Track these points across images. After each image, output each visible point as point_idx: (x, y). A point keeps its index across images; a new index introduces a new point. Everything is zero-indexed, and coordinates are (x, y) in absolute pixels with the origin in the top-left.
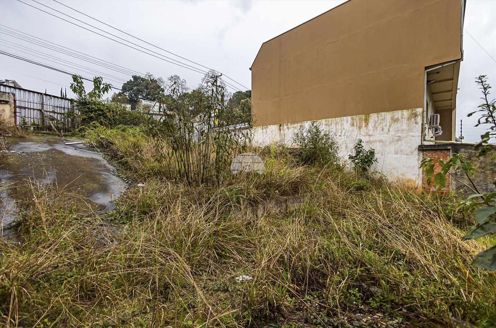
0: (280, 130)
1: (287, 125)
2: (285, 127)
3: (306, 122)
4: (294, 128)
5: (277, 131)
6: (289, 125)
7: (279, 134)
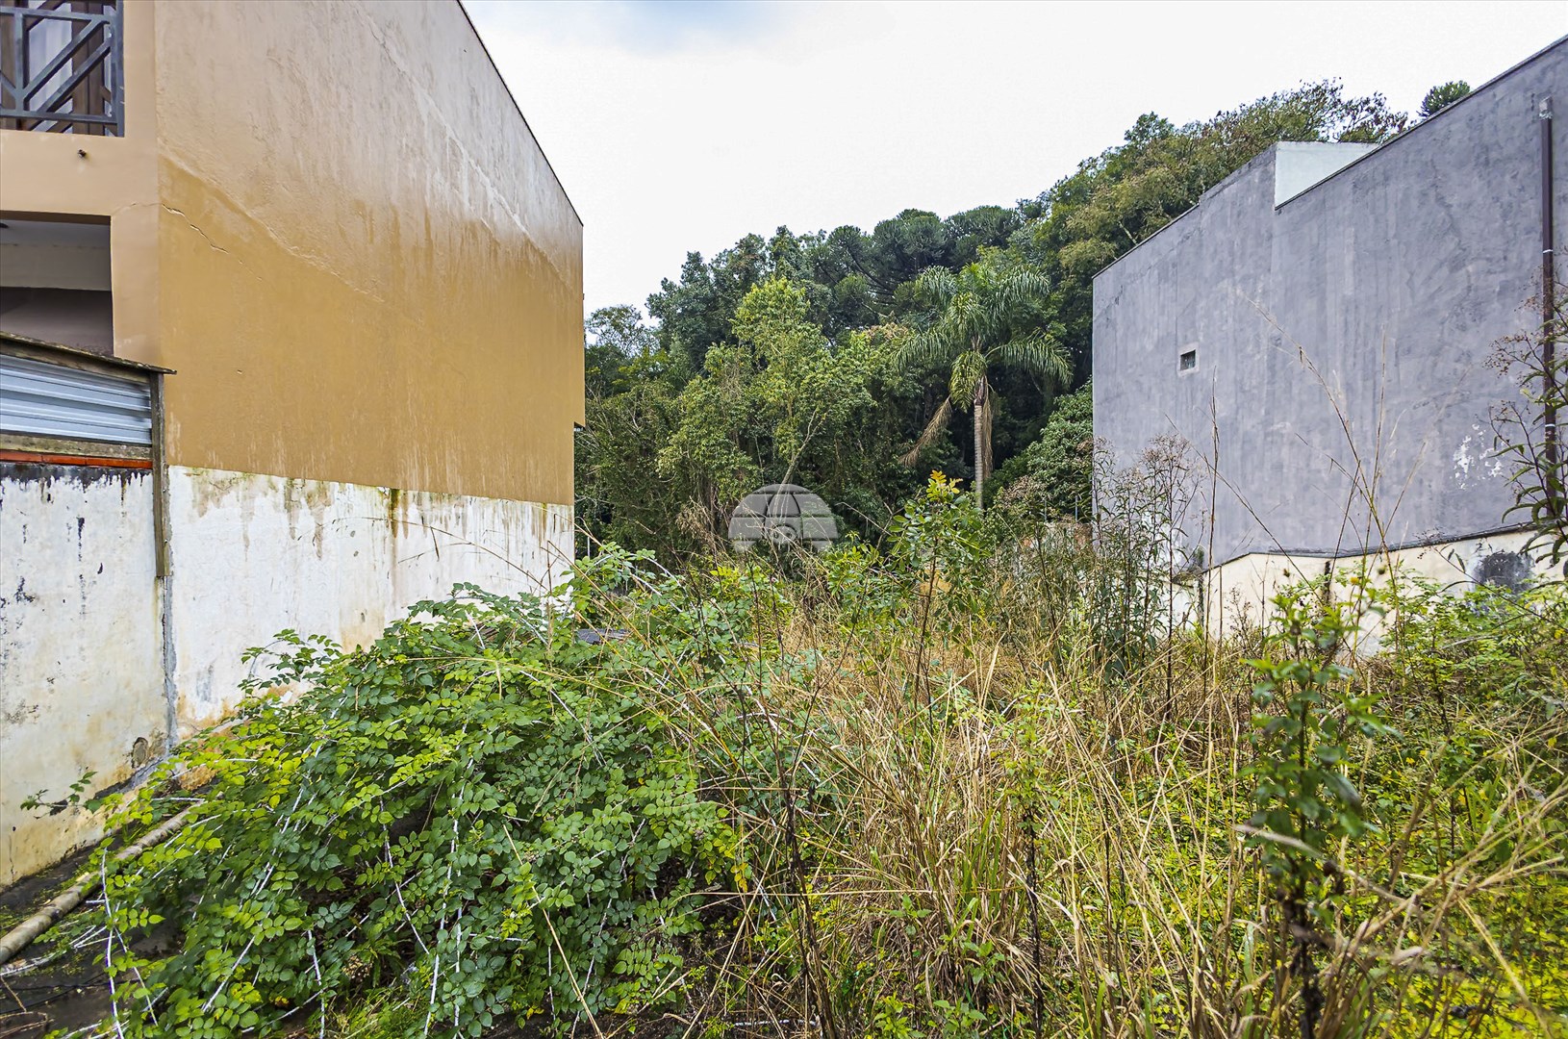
0: (394, 526)
1: (419, 501)
2: (413, 512)
3: (469, 498)
4: (441, 521)
6: (426, 500)
7: (388, 557)
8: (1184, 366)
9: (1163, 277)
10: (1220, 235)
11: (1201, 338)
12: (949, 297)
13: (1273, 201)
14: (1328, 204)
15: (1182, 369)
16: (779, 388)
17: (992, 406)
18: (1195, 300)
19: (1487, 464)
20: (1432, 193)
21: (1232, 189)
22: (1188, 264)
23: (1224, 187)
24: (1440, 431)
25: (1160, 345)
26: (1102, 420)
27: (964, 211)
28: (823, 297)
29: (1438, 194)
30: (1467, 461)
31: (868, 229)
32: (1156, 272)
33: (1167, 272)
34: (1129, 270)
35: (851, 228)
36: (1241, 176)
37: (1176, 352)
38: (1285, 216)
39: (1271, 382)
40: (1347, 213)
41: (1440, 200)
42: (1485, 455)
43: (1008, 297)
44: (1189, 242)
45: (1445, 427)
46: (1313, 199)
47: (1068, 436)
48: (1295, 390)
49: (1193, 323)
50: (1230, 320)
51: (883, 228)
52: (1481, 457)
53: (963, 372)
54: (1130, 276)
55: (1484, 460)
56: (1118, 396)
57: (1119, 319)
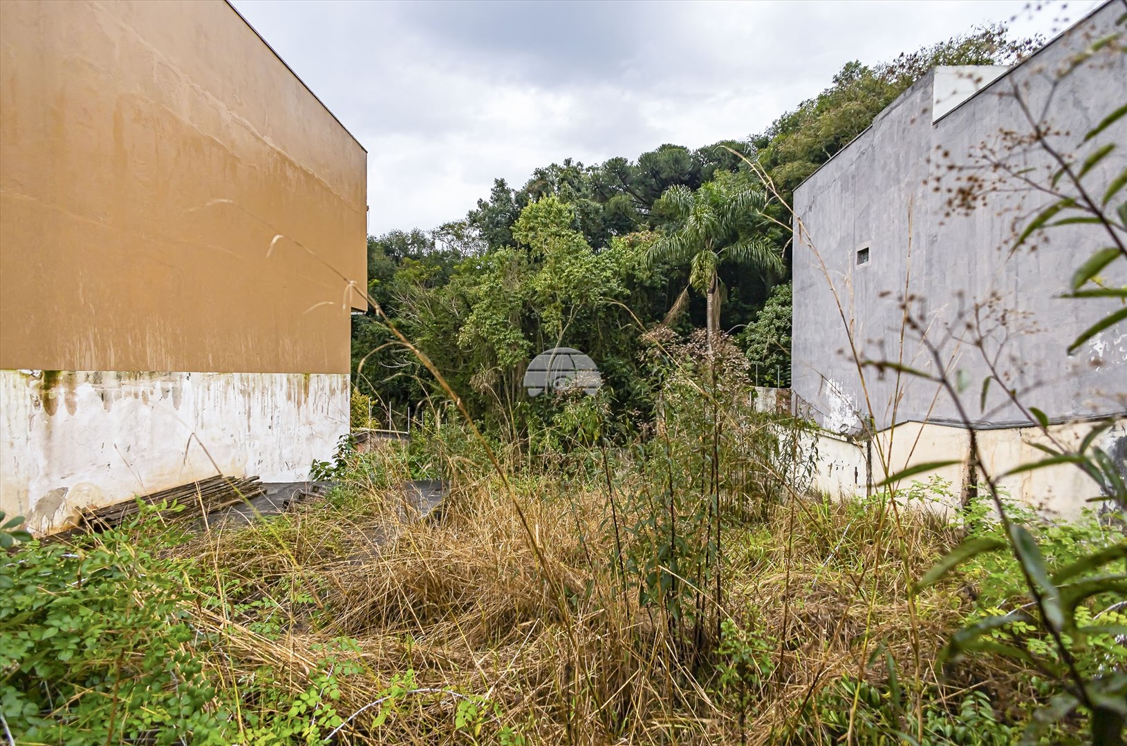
0: (49, 404)
1: (97, 380)
2: (85, 390)
3: (185, 374)
4: (136, 396)
5: (23, 414)
6: (110, 379)
7: (37, 434)
8: (860, 261)
9: (844, 188)
10: (889, 150)
11: (873, 237)
12: (688, 209)
13: (931, 117)
14: (977, 116)
15: (858, 263)
16: (545, 280)
17: (720, 294)
18: (868, 205)
19: (1121, 349)
20: (1070, 98)
21: (899, 111)
22: (863, 175)
23: (892, 109)
24: (1077, 318)
25: (841, 244)
26: (799, 306)
27: (709, 145)
28: (597, 211)
29: (1075, 98)
30: (1102, 346)
31: (633, 159)
32: (839, 183)
33: (848, 183)
34: (819, 184)
35: (621, 159)
36: (906, 98)
37: (854, 249)
38: (942, 129)
39: (929, 274)
40: (994, 122)
41: (1077, 103)
42: (1119, 341)
43: (734, 209)
44: (865, 157)
45: (1081, 314)
46: (964, 113)
47: (778, 317)
48: (948, 281)
49: (867, 225)
50: (896, 221)
51: (646, 159)
52: (1116, 343)
53: (701, 266)
54: (820, 188)
55: (1119, 345)
56: (811, 286)
57: (812, 224)
